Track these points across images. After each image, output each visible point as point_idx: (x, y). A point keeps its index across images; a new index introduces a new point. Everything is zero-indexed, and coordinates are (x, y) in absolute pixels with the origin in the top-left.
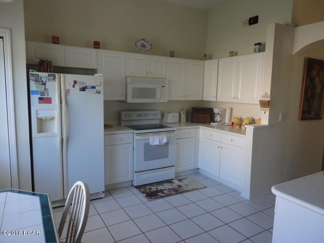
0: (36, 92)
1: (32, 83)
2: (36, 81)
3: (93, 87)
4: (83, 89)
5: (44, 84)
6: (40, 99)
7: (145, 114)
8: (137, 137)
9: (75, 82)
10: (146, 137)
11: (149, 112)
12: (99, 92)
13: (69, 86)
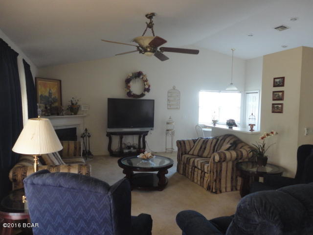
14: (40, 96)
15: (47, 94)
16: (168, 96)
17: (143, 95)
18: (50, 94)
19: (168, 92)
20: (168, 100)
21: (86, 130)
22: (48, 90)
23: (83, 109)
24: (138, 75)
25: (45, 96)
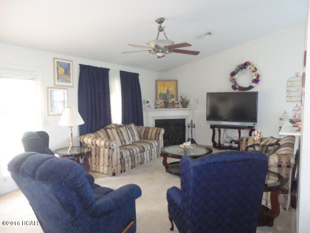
14: (160, 94)
15: (165, 92)
16: (288, 86)
17: (251, 87)
18: (168, 92)
19: (288, 81)
20: (288, 91)
21: (192, 121)
22: (166, 88)
23: (191, 103)
24: (245, 65)
25: (164, 94)
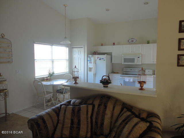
0: (89, 61)
1: (88, 58)
2: (89, 57)
3: (103, 59)
4: (100, 59)
5: (91, 58)
6: (90, 62)
7: (134, 70)
8: (120, 77)
9: (98, 57)
10: (123, 78)
11: (136, 69)
12: (104, 60)
13: (96, 59)
